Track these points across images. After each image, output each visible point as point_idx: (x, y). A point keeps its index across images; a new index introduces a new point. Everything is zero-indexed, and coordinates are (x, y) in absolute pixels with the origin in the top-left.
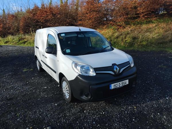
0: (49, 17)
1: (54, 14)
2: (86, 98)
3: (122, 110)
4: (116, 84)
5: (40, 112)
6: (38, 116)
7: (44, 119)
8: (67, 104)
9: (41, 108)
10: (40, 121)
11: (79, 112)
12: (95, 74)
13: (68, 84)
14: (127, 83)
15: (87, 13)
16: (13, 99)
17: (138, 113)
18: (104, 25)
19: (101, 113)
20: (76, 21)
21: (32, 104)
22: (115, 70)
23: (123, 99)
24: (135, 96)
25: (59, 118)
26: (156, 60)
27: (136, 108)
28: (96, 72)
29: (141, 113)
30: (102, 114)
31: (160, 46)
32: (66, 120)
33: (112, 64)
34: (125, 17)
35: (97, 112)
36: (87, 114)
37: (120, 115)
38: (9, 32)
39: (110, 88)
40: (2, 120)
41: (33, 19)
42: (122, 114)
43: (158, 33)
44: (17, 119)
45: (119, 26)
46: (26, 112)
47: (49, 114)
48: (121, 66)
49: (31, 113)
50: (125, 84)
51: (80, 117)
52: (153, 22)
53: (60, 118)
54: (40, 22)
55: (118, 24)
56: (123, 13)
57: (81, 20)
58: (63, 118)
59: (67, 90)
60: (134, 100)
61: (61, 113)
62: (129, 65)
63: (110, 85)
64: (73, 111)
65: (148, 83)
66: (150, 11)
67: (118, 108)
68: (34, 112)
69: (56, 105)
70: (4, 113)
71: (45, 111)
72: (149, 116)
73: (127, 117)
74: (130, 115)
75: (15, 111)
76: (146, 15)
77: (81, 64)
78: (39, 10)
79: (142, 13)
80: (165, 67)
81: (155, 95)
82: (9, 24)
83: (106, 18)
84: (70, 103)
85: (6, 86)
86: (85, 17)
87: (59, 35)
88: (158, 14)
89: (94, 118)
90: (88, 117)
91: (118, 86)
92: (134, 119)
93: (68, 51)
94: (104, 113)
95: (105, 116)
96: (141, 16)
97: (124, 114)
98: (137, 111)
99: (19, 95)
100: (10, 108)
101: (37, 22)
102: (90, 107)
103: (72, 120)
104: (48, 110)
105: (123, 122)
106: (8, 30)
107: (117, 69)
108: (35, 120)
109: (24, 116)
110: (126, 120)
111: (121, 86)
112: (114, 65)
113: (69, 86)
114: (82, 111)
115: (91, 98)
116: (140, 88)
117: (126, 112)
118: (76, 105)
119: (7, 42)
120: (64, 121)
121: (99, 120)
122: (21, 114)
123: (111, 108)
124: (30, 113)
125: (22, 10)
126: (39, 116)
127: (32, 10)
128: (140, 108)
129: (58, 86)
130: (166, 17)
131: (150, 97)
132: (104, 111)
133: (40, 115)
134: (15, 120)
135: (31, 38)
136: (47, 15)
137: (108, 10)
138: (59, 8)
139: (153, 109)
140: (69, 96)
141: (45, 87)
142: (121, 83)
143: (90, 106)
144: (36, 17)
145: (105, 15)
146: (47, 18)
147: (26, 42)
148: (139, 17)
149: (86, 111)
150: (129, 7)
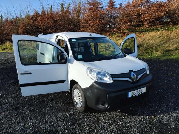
0: (51, 23)
1: (56, 20)
2: (102, 107)
3: (140, 120)
4: (134, 92)
5: (51, 122)
6: (49, 126)
7: (57, 130)
8: (79, 114)
9: (51, 118)
10: (53, 132)
11: (94, 122)
12: (112, 81)
13: (82, 92)
14: (145, 91)
15: (90, 20)
16: (19, 109)
17: (157, 123)
18: (107, 32)
19: (118, 123)
20: (78, 28)
21: (41, 113)
22: (132, 77)
23: (139, 108)
24: (150, 105)
25: (73, 129)
26: (164, 67)
27: (154, 117)
28: (114, 79)
29: (160, 122)
30: (120, 124)
31: (166, 54)
32: (81, 131)
33: (129, 71)
34: (128, 24)
35: (114, 122)
36: (103, 124)
37: (139, 125)
38: (7, 38)
39: (128, 96)
40: (10, 131)
41: (33, 26)
42: (141, 124)
43: (163, 41)
44: (27, 131)
45: (122, 33)
46: (36, 122)
47: (61, 124)
48: (138, 72)
49: (42, 123)
50: (143, 92)
51: (96, 128)
52: (157, 30)
53: (75, 129)
54: (40, 28)
55: (122, 31)
56: (127, 20)
57: (83, 27)
58: (78, 129)
59: (80, 99)
60: (151, 110)
61: (74, 123)
62: (146, 72)
63: (128, 93)
64: (88, 121)
65: (161, 91)
66: (154, 19)
67: (135, 117)
68: (45, 122)
69: (68, 114)
70: (11, 124)
71: (57, 122)
72: (170, 126)
73: (147, 127)
74: (149, 125)
75: (24, 121)
76: (150, 22)
77: (96, 70)
78: (40, 16)
79: (146, 20)
80: (175, 75)
81: (171, 104)
82: (8, 30)
83: (109, 25)
84: (82, 112)
85: (10, 94)
86: (88, 24)
87: (70, 40)
88: (162, 21)
89: (112, 128)
90: (105, 128)
91: (136, 94)
92: (154, 129)
93: (80, 57)
94: (121, 123)
95: (123, 126)
96: (146, 23)
97: (143, 124)
98: (156, 121)
99: (25, 104)
100: (17, 118)
101: (38, 28)
102: (105, 117)
103: (88, 130)
104: (60, 121)
105: (143, 132)
106: (6, 36)
107: (134, 76)
108: (48, 131)
109: (34, 126)
110: (147, 131)
111: (138, 94)
112: (131, 71)
113: (82, 93)
114: (97, 121)
115: (108, 107)
116: (154, 96)
117: (145, 122)
118: (90, 115)
119: (4, 49)
120: (80, 132)
121: (118, 130)
122: (30, 125)
123: (128, 118)
124: (40, 123)
125: (22, 16)
126: (51, 127)
127: (32, 16)
128: (159, 118)
129: (67, 94)
130: (170, 24)
131: (167, 106)
132: (121, 121)
133: (52, 125)
134: (25, 131)
135: (30, 45)
136: (48, 21)
137: (111, 17)
138: (60, 15)
139: (173, 118)
140: (82, 105)
141: (52, 96)
142: (138, 91)
143: (105, 115)
144: (37, 23)
145: (108, 22)
146: (49, 25)
147: (25, 49)
148: (143, 25)
149: (101, 121)
150: (133, 14)
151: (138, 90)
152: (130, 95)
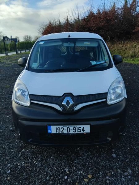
4: (60, 127)
12: (28, 104)
14: (87, 131)
22: (64, 104)
27: (90, 177)
28: (32, 101)
35: (32, 158)
39: (49, 131)
50: (82, 132)
62: (105, 100)
63: (49, 126)
91: (65, 132)
93: (35, 65)
111: (72, 132)
151: (72, 127)
152: (53, 129)
